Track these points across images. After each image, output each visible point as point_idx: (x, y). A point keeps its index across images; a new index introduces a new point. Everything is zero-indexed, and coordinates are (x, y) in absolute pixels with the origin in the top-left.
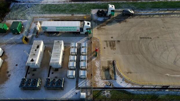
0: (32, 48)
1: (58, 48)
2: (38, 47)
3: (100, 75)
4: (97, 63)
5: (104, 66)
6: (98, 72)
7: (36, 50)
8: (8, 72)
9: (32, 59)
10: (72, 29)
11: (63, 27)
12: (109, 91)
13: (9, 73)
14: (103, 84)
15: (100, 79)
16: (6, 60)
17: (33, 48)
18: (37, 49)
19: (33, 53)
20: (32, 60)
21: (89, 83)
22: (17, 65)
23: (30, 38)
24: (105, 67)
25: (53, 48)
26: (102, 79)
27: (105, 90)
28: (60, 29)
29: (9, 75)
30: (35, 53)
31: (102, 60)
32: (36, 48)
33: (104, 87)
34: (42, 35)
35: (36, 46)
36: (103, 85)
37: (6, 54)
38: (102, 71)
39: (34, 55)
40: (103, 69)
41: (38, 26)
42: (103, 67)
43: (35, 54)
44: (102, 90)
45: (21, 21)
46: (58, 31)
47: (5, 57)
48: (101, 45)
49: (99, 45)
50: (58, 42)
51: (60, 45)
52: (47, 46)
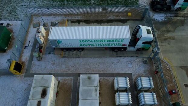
0: (30, 97)
1: (91, 96)
2: (44, 93)
7: (39, 104)
10: (113, 43)
11: (95, 41)
17: (32, 97)
18: (42, 100)
23: (27, 60)
25: (80, 97)
28: (89, 43)
32: (39, 96)
34: (49, 53)
35: (40, 90)
41: (42, 35)
45: (9, 22)
46: (82, 47)
48: (176, 79)
49: (172, 77)
50: (89, 78)
51: (94, 88)
52: (61, 81)
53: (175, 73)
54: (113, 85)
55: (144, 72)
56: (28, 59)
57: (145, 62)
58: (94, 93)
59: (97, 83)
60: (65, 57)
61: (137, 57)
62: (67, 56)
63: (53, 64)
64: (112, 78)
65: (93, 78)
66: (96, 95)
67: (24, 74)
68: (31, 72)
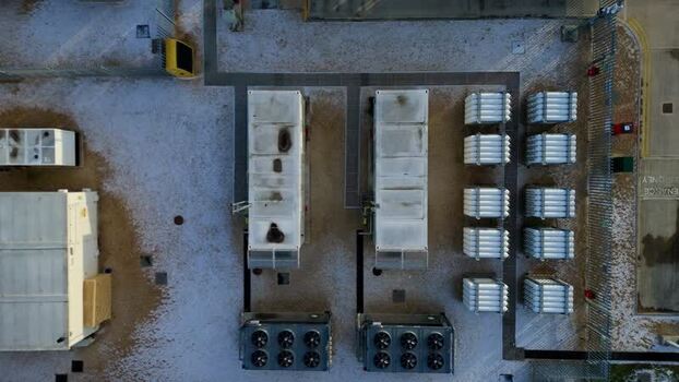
0: (251, 150)
1: (407, 149)
2: (285, 141)
3: (630, 289)
4: (615, 215)
5: (655, 237)
6: (621, 271)
7: (277, 166)
8: (148, 260)
9: (274, 225)
12: (669, 372)
13: (156, 267)
14: (643, 333)
15: (630, 311)
16: (108, 187)
17: (256, 149)
18: (283, 158)
19: (264, 183)
20: (275, 235)
21: (570, 327)
22: (179, 220)
23: (197, 29)
24: (660, 238)
26: (640, 309)
27: (649, 367)
29: (162, 278)
30: (280, 182)
31: (646, 195)
32: (274, 148)
33: (645, 350)
34: (264, 6)
35: (273, 132)
36: (644, 339)
37: (96, 146)
38: (644, 260)
39: (277, 196)
40: (645, 252)
42: (647, 240)
43: (282, 190)
44: (633, 366)
47: (100, 169)
48: (644, 88)
49: (635, 82)
50: (402, 100)
51: (414, 129)
52: (313, 99)
53: (646, 71)
54: (461, 110)
55: (558, 68)
56: (201, 26)
57: (567, 38)
58: (414, 141)
59: (422, 114)
60: (317, 19)
61: (545, 17)
62: (320, 15)
63: (283, 44)
64: (459, 89)
65: (412, 101)
66: (421, 146)
67: (202, 75)
68: (220, 69)
